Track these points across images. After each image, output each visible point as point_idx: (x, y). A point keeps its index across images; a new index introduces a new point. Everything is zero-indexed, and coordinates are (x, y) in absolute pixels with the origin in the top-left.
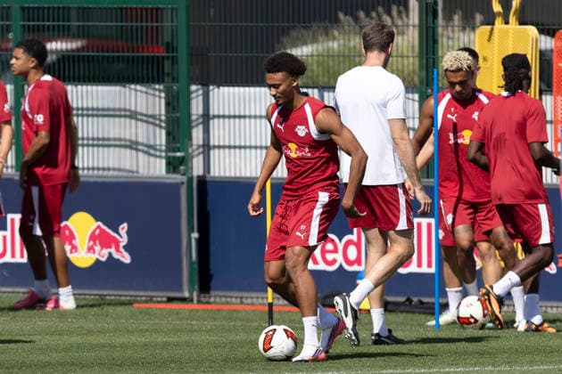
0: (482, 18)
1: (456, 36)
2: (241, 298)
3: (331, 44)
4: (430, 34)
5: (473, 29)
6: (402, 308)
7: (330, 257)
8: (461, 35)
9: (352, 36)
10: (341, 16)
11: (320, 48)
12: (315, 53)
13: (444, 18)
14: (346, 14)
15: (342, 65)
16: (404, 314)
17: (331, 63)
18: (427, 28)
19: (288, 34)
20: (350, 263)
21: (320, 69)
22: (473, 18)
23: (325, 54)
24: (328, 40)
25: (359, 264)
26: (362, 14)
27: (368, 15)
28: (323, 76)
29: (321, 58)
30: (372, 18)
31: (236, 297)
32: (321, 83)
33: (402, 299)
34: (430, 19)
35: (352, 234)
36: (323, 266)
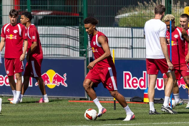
0: (186, 3)
1: (178, 9)
2: (105, 99)
3: (135, 13)
4: (169, 9)
5: (184, 7)
6: (159, 102)
7: (135, 85)
8: (179, 10)
9: (142, 10)
10: (139, 3)
11: (132, 14)
12: (130, 16)
13: (173, 4)
14: (140, 3)
15: (139, 20)
16: (160, 104)
17: (135, 19)
18: (168, 7)
19: (121, 9)
20: (142, 87)
21: (132, 21)
22: (183, 4)
24: (134, 11)
25: (145, 87)
26: (145, 3)
27: (148, 3)
28: (133, 23)
29: (132, 17)
30: (149, 4)
31: (103, 98)
32: (132, 26)
33: (159, 99)
34: (169, 4)
35: (143, 77)
36: (132, 88)
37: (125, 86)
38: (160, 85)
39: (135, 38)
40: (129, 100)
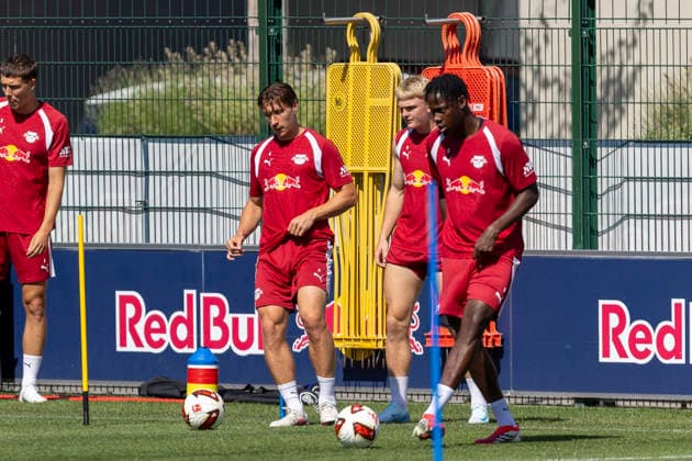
0: (334, 53)
1: (304, 74)
2: (51, 386)
3: (155, 85)
4: (274, 73)
5: (325, 66)
6: (241, 397)
7: (156, 337)
8: (310, 74)
9: (180, 76)
10: (167, 51)
11: (143, 91)
12: (137, 97)
13: (289, 54)
14: (173, 51)
15: (169, 111)
16: (244, 404)
17: (156, 108)
18: (269, 65)
19: (105, 75)
20: (180, 344)
21: (144, 114)
22: (324, 53)
23: (149, 97)
24: (153, 81)
26: (190, 50)
27: (199, 51)
28: (147, 124)
29: (144, 102)
30: (205, 55)
31: (46, 386)
32: (144, 132)
33: (241, 387)
34: (273, 56)
35: (182, 310)
36: (147, 348)
37: (123, 344)
38: (243, 337)
39: (154, 173)
40: (136, 391)
